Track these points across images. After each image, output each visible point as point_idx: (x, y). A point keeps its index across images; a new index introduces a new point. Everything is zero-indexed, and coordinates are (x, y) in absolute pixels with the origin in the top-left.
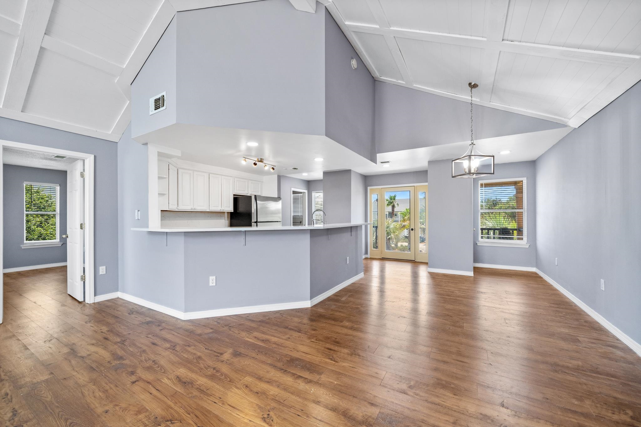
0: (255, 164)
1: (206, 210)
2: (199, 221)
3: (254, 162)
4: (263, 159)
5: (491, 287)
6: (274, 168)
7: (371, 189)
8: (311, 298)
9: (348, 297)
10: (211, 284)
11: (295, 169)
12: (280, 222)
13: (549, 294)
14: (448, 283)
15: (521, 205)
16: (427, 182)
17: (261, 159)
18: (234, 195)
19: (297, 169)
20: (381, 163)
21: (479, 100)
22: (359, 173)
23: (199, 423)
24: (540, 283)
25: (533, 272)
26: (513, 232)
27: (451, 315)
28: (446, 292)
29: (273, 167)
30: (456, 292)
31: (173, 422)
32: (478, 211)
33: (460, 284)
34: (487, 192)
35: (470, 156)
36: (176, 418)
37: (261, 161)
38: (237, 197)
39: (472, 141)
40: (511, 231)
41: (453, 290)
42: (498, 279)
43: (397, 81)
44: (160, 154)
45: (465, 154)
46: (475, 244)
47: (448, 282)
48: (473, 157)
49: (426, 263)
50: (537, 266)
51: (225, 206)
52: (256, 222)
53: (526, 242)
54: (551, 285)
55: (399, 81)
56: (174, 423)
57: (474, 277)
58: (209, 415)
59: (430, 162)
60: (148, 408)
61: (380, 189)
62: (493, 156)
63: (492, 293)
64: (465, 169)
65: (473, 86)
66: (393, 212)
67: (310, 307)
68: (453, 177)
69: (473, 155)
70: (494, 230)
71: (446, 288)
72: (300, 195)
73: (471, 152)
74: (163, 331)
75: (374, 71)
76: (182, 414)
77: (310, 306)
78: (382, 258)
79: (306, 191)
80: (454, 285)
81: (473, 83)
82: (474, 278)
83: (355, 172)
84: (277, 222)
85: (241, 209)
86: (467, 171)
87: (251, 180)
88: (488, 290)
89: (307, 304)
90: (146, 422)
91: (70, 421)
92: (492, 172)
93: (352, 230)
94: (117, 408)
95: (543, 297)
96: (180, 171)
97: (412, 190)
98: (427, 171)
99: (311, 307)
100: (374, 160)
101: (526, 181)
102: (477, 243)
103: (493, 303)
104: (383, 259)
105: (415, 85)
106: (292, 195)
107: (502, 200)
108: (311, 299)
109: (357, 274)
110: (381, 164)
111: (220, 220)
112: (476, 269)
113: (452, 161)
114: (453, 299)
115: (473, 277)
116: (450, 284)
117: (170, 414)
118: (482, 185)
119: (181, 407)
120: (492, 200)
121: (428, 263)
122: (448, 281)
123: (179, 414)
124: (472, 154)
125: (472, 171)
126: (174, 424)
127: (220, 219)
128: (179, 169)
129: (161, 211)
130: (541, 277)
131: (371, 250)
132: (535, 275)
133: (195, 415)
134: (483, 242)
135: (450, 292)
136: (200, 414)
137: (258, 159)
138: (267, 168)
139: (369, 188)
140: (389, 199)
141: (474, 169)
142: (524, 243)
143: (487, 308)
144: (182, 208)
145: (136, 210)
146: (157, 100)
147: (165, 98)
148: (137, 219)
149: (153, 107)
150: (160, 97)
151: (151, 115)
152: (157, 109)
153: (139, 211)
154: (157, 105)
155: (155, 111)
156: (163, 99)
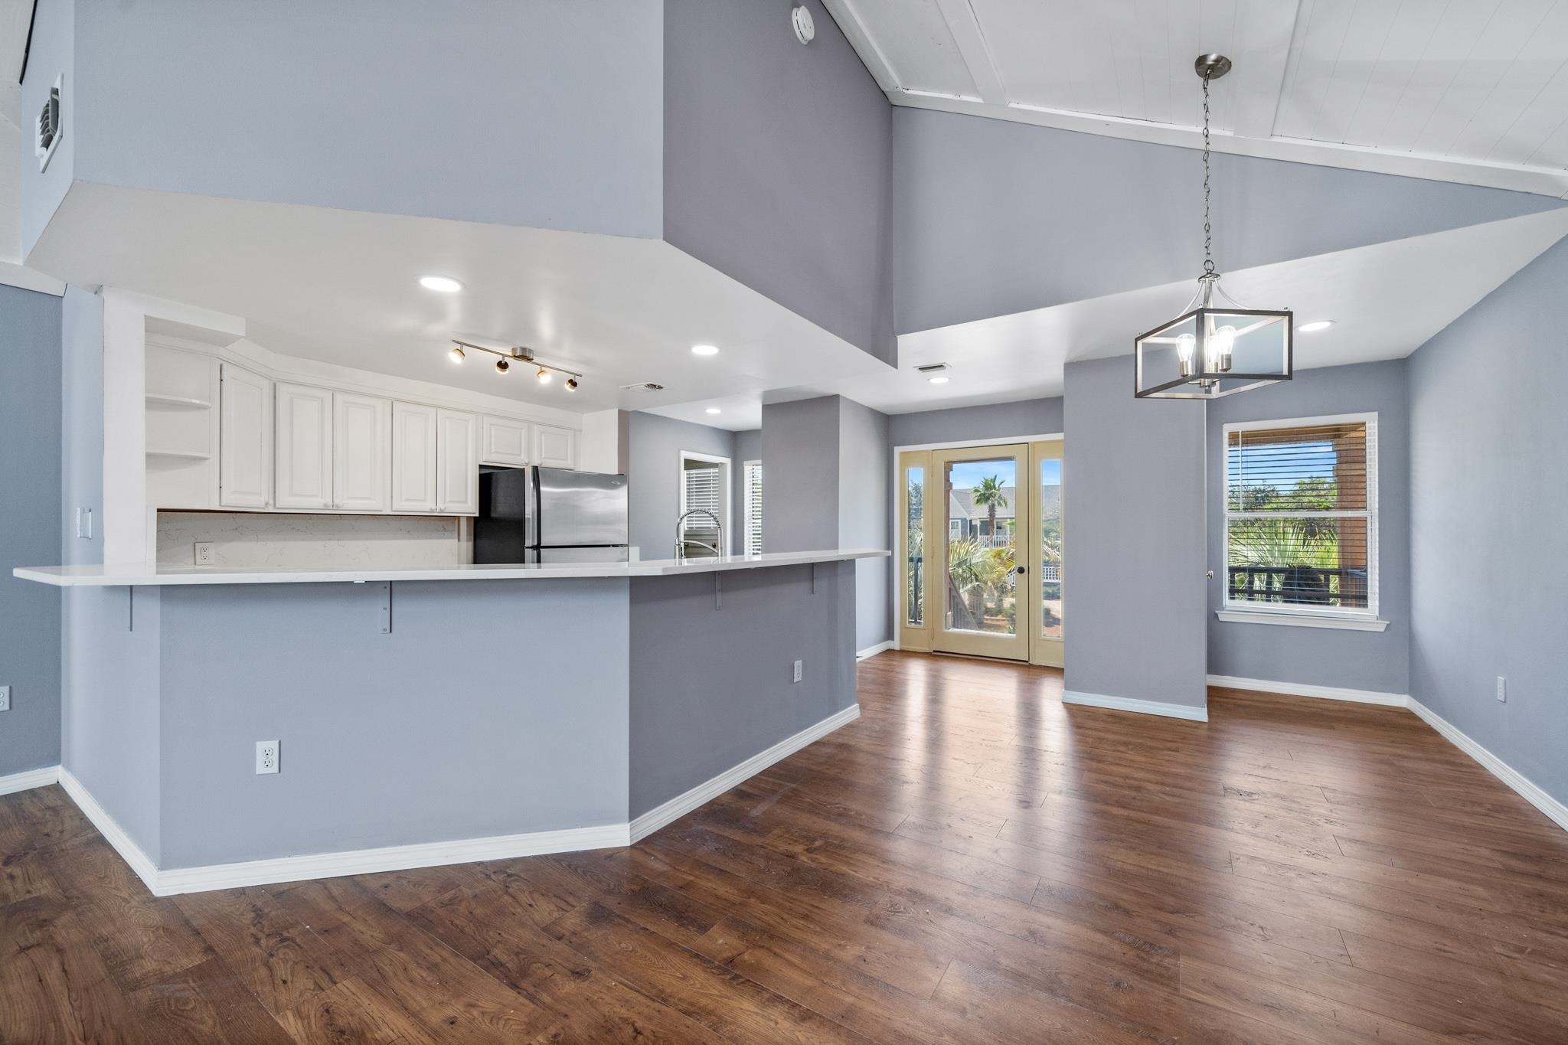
0: (503, 366)
1: (380, 511)
2: (367, 542)
3: (500, 358)
4: (530, 351)
5: (1267, 767)
6: (577, 380)
7: (902, 454)
8: (634, 814)
9: (780, 802)
10: (260, 769)
11: (654, 386)
12: (622, 545)
13: (1480, 805)
14: (1122, 748)
15: (1359, 498)
16: (1059, 429)
17: (524, 349)
18: (481, 467)
19: (660, 387)
20: (921, 369)
21: (1230, 134)
22: (866, 405)
24: (1437, 757)
25: (1400, 708)
26: (1327, 579)
27: (1128, 907)
28: (1115, 785)
29: (571, 377)
30: (1150, 786)
32: (1222, 517)
33: (1166, 752)
34: (1250, 459)
35: (1200, 314)
37: (524, 356)
38: (490, 474)
39: (1210, 266)
40: (1322, 577)
41: (1144, 781)
42: (1289, 737)
43: (958, 98)
44: (153, 327)
45: (1186, 309)
46: (1212, 617)
47: (1126, 744)
48: (1210, 319)
49: (1058, 671)
50: (1414, 691)
51: (448, 500)
52: (538, 547)
53: (1378, 614)
54: (1480, 767)
55: (965, 98)
57: (1212, 726)
59: (1071, 367)
61: (927, 451)
62: (1290, 314)
63: (1277, 796)
64: (1182, 365)
65: (1211, 69)
66: (992, 521)
67: (628, 844)
68: (1138, 395)
69: (1212, 308)
70: (1270, 571)
71: (1115, 768)
72: (712, 470)
73: (1206, 300)
75: (883, 65)
77: (627, 842)
78: (934, 651)
79: (727, 461)
80: (1143, 759)
81: (1213, 57)
82: (1210, 729)
83: (852, 401)
84: (613, 546)
85: (502, 507)
86: (1190, 371)
87: (538, 424)
88: (1260, 779)
89: (618, 835)
92: (1285, 372)
93: (815, 576)
95: (1468, 821)
96: (284, 391)
97: (1020, 453)
98: (1063, 397)
99: (632, 847)
100: (887, 354)
101: (1376, 424)
102: (1216, 615)
103: (1286, 843)
104: (937, 655)
105: (1013, 105)
106: (684, 474)
107: (1278, 488)
108: (631, 819)
109: (834, 709)
110: (921, 372)
111: (441, 541)
112: (1216, 697)
113: (1137, 340)
114: (1139, 822)
115: (1206, 726)
116: (1131, 755)
117: (41, 1035)
118: (1234, 439)
119: (82, 1021)
120: (1252, 488)
121: (1062, 670)
122: (1124, 739)
124: (1208, 307)
125: (1210, 369)
127: (442, 538)
128: (278, 384)
129: (159, 510)
130: (1432, 732)
131: (903, 627)
132: (1406, 721)
134: (1236, 609)
135: (1130, 787)
137: (514, 350)
138: (545, 380)
139: (898, 450)
140: (982, 487)
141: (1217, 364)
142: (1369, 616)
143: (1264, 869)
144: (288, 502)
145: (79, 509)
146: (46, 112)
147: (60, 98)
148: (79, 536)
149: (39, 138)
150: (49, 98)
151: (44, 171)
152: (46, 144)
153: (90, 511)
154: (45, 129)
155: (46, 153)
156: (56, 104)
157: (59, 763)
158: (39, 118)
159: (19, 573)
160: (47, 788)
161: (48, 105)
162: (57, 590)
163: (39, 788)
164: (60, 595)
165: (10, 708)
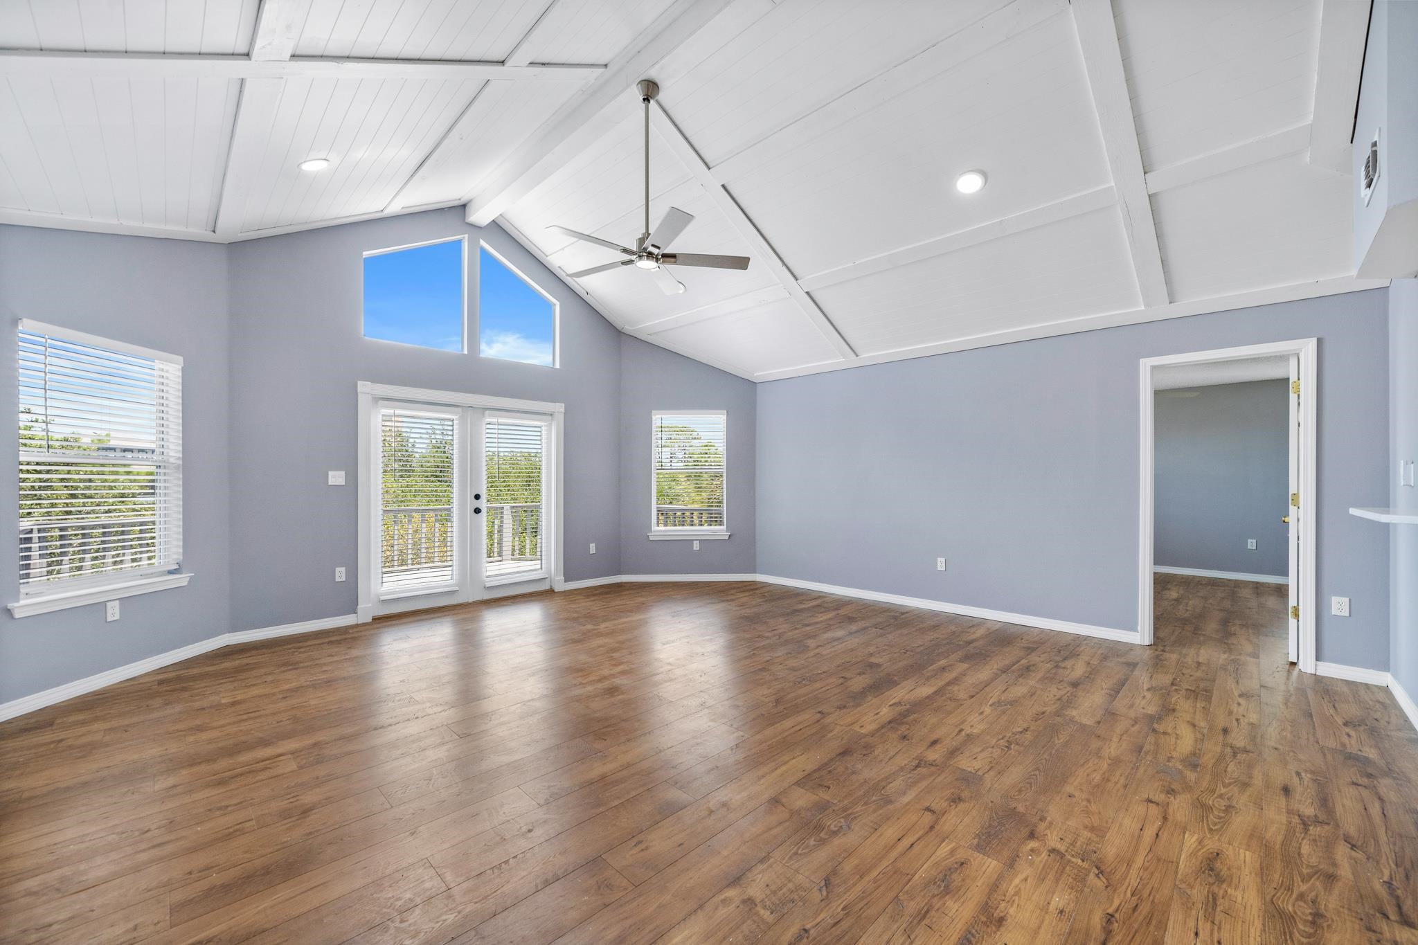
23: (1122, 914)
31: (1100, 875)
36: (1111, 879)
56: (1099, 878)
58: (1152, 928)
60: (1108, 835)
74: (1357, 789)
76: (1126, 884)
90: (1079, 843)
91: (1037, 773)
94: (1085, 803)
117: (1115, 867)
119: (1141, 879)
123: (1126, 878)
126: (1096, 878)
133: (1137, 906)
136: (1144, 912)
145: (1402, 462)
146: (1368, 162)
147: (1378, 148)
148: (1402, 484)
149: (1364, 183)
150: (1370, 151)
151: (1367, 206)
152: (1369, 186)
153: (1413, 463)
154: (1367, 175)
155: (1369, 192)
156: (1375, 153)
157: (1389, 671)
158: (1363, 168)
159: (1353, 511)
160: (1379, 687)
161: (1369, 157)
162: (1386, 527)
163: (1372, 685)
164: (1389, 531)
165: (1350, 615)
